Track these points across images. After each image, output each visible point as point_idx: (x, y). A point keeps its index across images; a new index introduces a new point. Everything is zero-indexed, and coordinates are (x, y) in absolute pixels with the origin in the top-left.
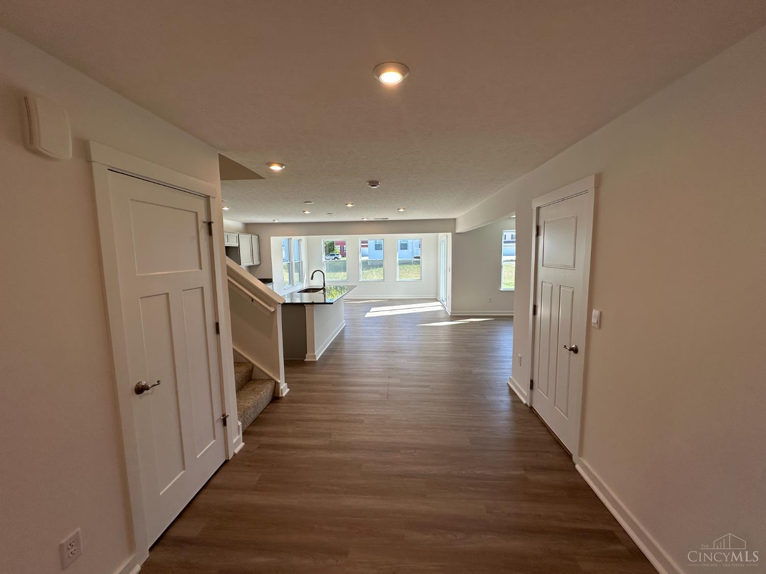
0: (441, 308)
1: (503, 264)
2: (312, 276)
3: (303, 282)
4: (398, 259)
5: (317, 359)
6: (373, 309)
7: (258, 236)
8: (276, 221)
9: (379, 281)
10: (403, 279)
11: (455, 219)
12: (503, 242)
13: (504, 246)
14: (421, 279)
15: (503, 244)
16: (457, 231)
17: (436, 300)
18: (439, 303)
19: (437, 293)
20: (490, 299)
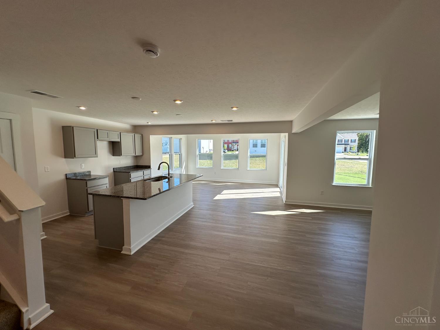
0: (278, 194)
1: (336, 162)
2: (159, 167)
3: (182, 168)
4: (249, 154)
5: (132, 253)
6: (225, 192)
7: (142, 135)
8: (150, 123)
9: (234, 169)
10: (252, 169)
11: (291, 122)
12: (336, 144)
13: (337, 147)
14: (266, 169)
15: (336, 146)
16: (293, 132)
17: (277, 186)
18: (278, 189)
19: (278, 181)
20: (322, 192)
